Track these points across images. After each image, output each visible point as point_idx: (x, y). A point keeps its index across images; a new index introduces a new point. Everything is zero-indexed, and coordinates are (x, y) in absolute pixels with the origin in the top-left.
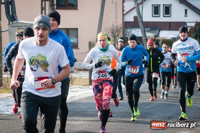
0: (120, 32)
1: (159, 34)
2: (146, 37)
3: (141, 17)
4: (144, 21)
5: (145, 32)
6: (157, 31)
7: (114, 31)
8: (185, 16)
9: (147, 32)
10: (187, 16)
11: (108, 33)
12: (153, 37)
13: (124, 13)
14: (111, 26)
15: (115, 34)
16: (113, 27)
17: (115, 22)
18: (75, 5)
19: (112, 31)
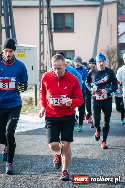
0: (115, 53)
7: (109, 53)
13: (119, 35)
14: (106, 48)
15: (110, 55)
17: (110, 44)
18: (72, 29)
19: (107, 52)
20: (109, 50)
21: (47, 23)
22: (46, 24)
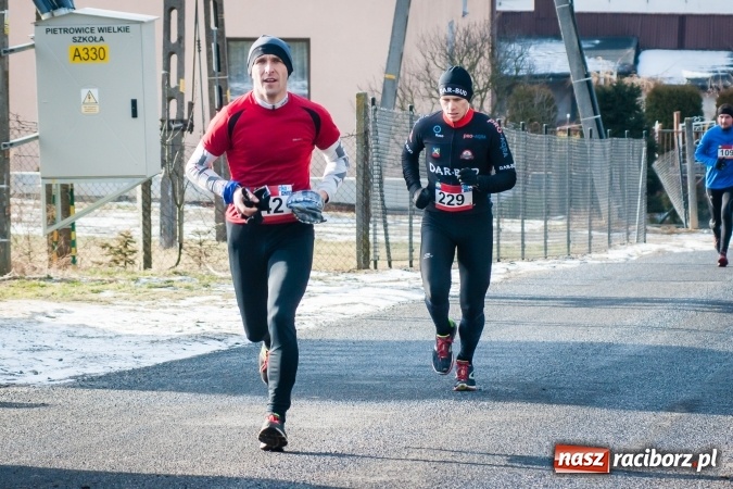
0: (481, 54)
1: (636, 61)
5: (581, 54)
6: (631, 51)
7: (456, 52)
9: (591, 56)
11: (433, 59)
12: (614, 77)
14: (444, 31)
15: (461, 61)
16: (454, 34)
17: (460, 13)
19: (448, 49)
20: (457, 39)
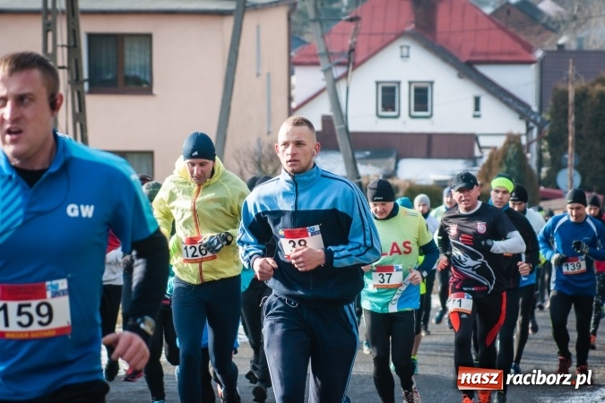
1: (396, 168)
2: (359, 178)
3: (343, 118)
4: (352, 128)
5: (354, 162)
7: (263, 160)
8: (475, 116)
9: (362, 164)
10: (478, 116)
11: (246, 166)
13: (294, 105)
14: (254, 145)
15: (266, 167)
16: (261, 148)
17: (265, 132)
18: (146, 83)
19: (257, 159)
20: (263, 151)
21: (66, 64)
22: (63, 68)
